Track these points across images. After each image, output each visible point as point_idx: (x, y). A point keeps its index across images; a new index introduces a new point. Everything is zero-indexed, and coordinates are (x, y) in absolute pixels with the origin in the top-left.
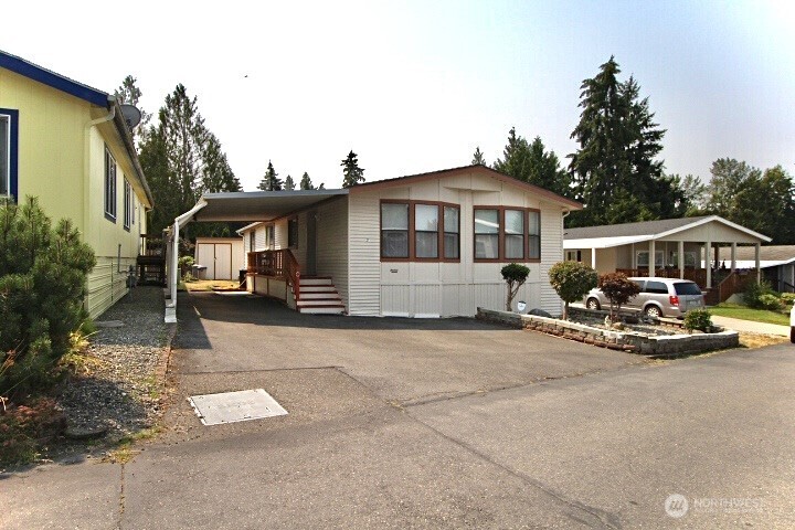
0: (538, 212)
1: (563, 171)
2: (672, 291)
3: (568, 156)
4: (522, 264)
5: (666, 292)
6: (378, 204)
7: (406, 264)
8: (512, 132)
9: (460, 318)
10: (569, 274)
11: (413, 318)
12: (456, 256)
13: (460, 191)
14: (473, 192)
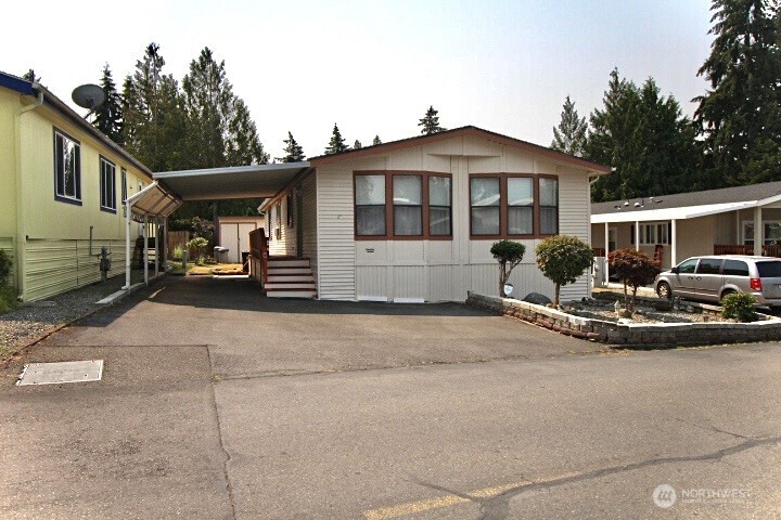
0: (556, 178)
1: (685, 121)
2: (753, 271)
3: (695, 100)
4: (516, 241)
5: (747, 273)
6: (351, 176)
7: (383, 242)
8: (614, 74)
9: (451, 303)
10: (553, 251)
11: (392, 303)
12: (448, 232)
13: (451, 158)
14: (469, 158)
